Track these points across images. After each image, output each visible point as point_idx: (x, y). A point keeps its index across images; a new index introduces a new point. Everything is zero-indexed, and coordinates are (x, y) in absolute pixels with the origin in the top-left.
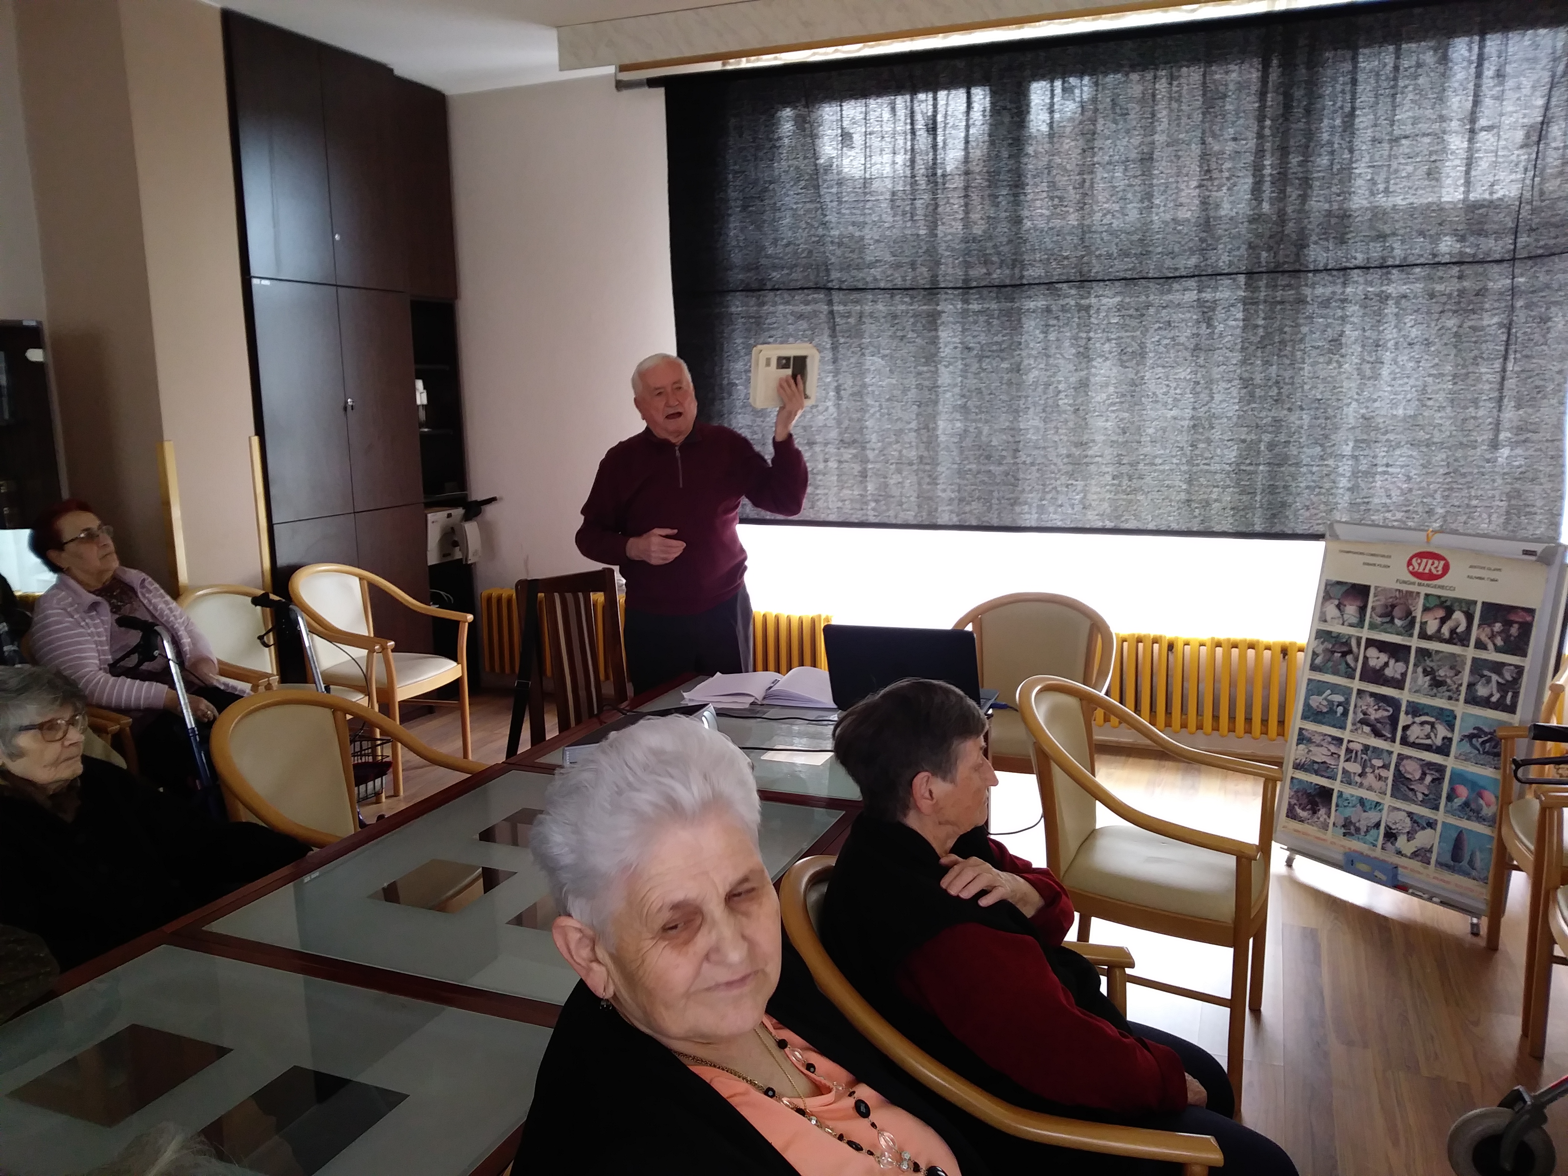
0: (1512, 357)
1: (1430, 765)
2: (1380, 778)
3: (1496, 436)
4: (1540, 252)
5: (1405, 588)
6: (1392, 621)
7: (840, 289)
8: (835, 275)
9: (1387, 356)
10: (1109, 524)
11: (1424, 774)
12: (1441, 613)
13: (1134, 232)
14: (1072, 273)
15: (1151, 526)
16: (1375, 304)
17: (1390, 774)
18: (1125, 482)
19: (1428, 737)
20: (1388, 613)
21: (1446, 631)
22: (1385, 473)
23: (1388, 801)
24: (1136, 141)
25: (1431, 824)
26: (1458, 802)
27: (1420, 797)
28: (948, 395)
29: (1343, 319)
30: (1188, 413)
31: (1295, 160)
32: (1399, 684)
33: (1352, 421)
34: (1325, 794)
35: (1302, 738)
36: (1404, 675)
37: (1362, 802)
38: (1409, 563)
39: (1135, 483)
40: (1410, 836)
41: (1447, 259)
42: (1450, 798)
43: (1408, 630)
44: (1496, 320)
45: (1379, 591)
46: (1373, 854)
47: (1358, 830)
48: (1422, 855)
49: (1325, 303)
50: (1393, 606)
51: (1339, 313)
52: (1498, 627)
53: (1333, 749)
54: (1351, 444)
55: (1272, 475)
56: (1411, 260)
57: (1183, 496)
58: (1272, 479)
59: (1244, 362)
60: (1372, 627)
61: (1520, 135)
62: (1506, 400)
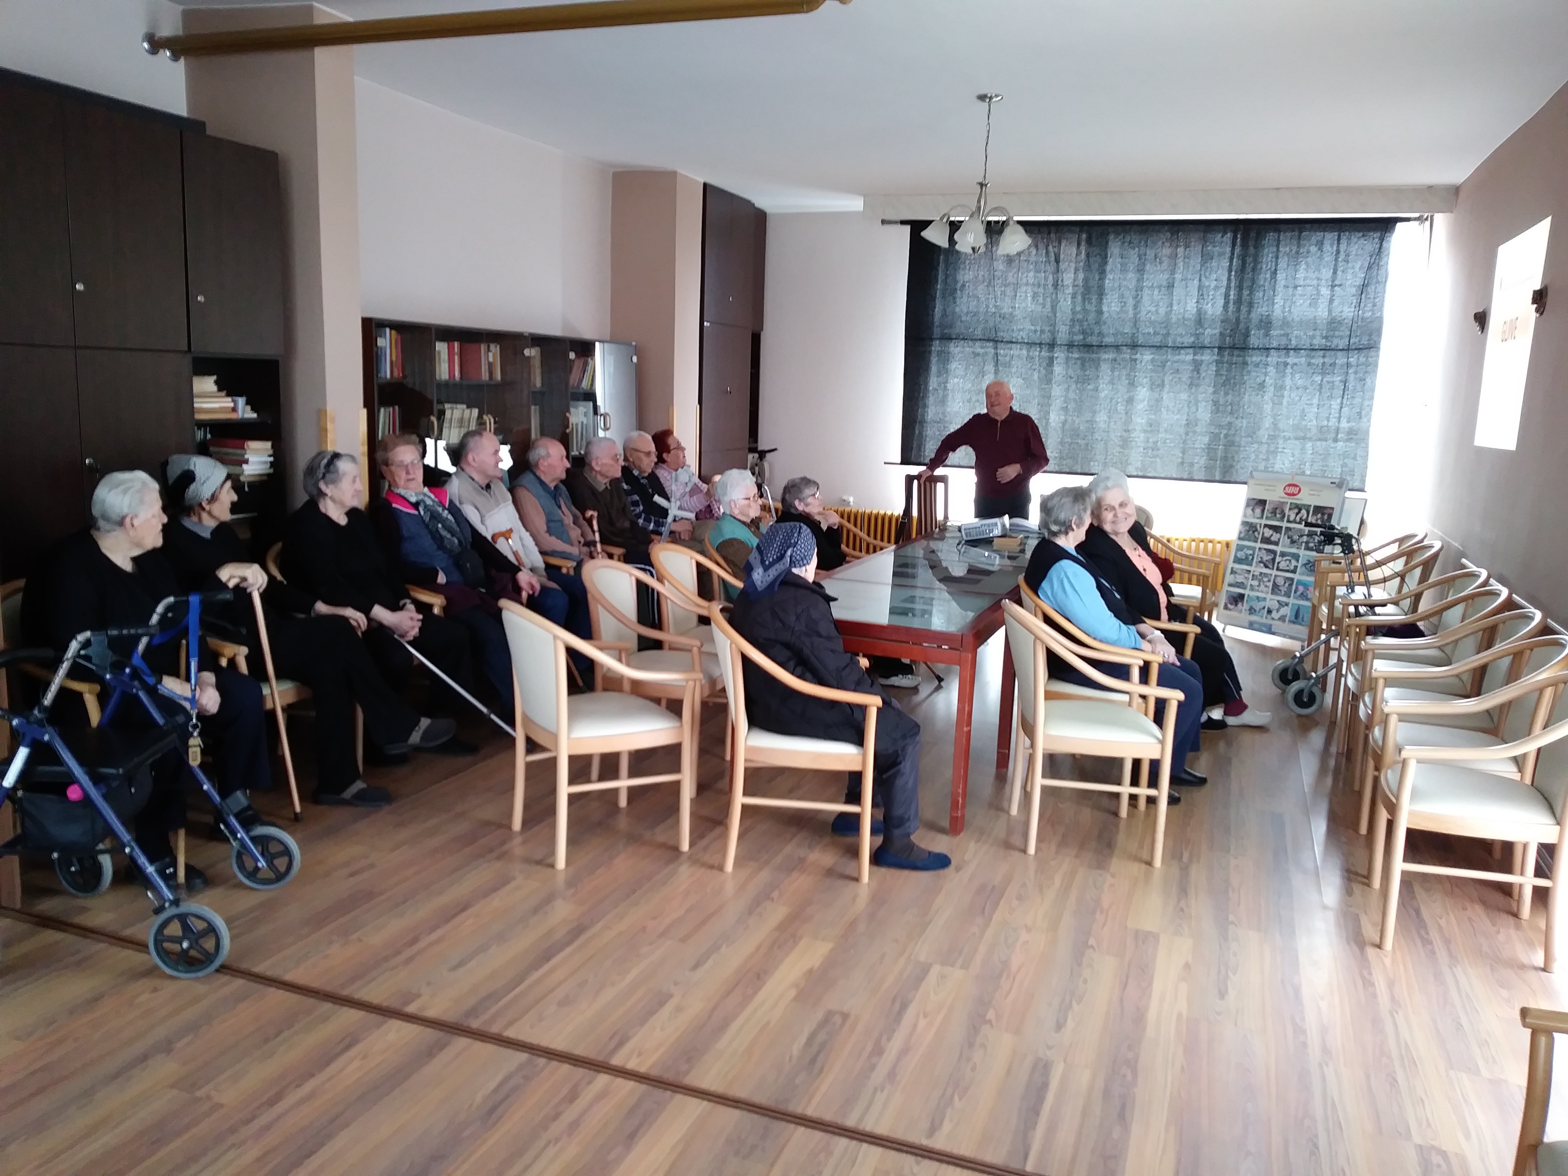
0: (1346, 397)
1: (1288, 579)
2: (1266, 586)
3: (1337, 436)
4: (1361, 347)
5: (1282, 500)
6: (1275, 515)
7: (1002, 341)
8: (999, 334)
9: (1286, 393)
10: (1140, 474)
11: (1285, 582)
12: (1296, 511)
13: (1163, 323)
14: (1129, 341)
15: (1162, 475)
16: (1282, 367)
17: (1270, 584)
18: (1150, 451)
19: (1288, 566)
20: (1274, 512)
21: (1298, 519)
22: (1282, 452)
23: (1269, 596)
24: (1166, 276)
25: (1287, 605)
26: (1299, 593)
27: (1283, 593)
28: (1058, 401)
29: (1266, 374)
30: (1185, 417)
31: (1246, 292)
32: (1276, 543)
33: (1267, 426)
34: (1242, 596)
35: (1233, 572)
36: (1279, 539)
37: (1258, 598)
38: (1284, 489)
39: (1155, 452)
40: (1278, 610)
41: (1317, 347)
42: (1295, 592)
43: (1282, 519)
44: (1339, 378)
45: (1271, 502)
46: (1262, 621)
47: (1255, 611)
48: (1282, 619)
49: (1257, 365)
50: (1276, 509)
51: (1264, 370)
52: (1319, 516)
53: (1246, 575)
54: (1266, 437)
55: (1226, 451)
56: (1299, 347)
57: (1180, 460)
58: (1226, 453)
59: (1214, 393)
60: (1267, 518)
61: (1354, 290)
62: (1342, 419)
